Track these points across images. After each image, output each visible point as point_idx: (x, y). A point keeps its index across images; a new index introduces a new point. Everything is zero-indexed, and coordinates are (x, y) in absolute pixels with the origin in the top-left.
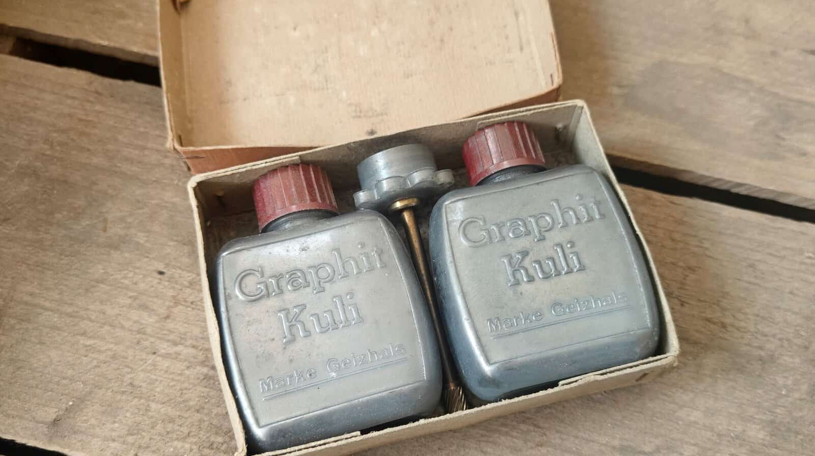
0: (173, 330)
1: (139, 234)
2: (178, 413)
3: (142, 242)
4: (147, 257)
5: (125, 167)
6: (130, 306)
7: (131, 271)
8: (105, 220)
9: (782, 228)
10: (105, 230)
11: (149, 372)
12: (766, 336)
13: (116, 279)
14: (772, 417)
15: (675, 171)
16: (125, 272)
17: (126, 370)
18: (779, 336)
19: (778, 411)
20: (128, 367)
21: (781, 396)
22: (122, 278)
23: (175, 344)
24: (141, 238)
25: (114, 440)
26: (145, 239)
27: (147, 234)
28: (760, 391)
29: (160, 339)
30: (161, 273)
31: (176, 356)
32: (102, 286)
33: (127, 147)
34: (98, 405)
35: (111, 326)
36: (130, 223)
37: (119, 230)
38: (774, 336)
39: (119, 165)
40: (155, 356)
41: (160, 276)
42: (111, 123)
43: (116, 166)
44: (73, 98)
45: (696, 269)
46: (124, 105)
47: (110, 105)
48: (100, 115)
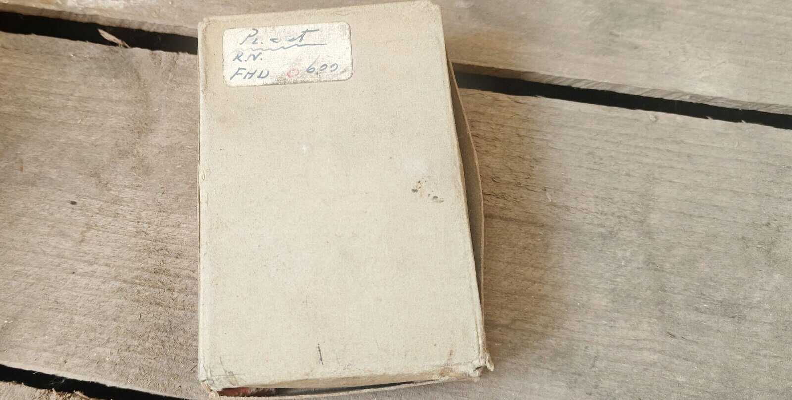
0: (88, 252)
1: (51, 170)
2: (98, 323)
3: (54, 177)
4: (60, 190)
5: (34, 113)
6: (49, 234)
7: (47, 204)
8: (21, 161)
9: (618, 117)
10: (22, 169)
11: (69, 290)
12: (606, 214)
13: (35, 212)
14: (613, 286)
15: (520, 73)
16: (42, 205)
17: (51, 289)
18: (618, 214)
19: (618, 280)
20: (52, 286)
21: (620, 267)
22: (40, 210)
23: (91, 263)
24: (54, 174)
25: (45, 351)
26: (57, 174)
27: (59, 170)
28: (602, 264)
29: (77, 260)
30: (74, 203)
31: (92, 274)
32: (24, 218)
33: (34, 94)
34: (29, 322)
35: (34, 253)
36: (43, 162)
37: (34, 169)
38: (613, 214)
39: (29, 111)
40: (74, 275)
41: (73, 206)
42: (18, 73)
43: (26, 112)
45: (541, 160)
46: (28, 57)
47: (16, 58)
48: (8, 67)
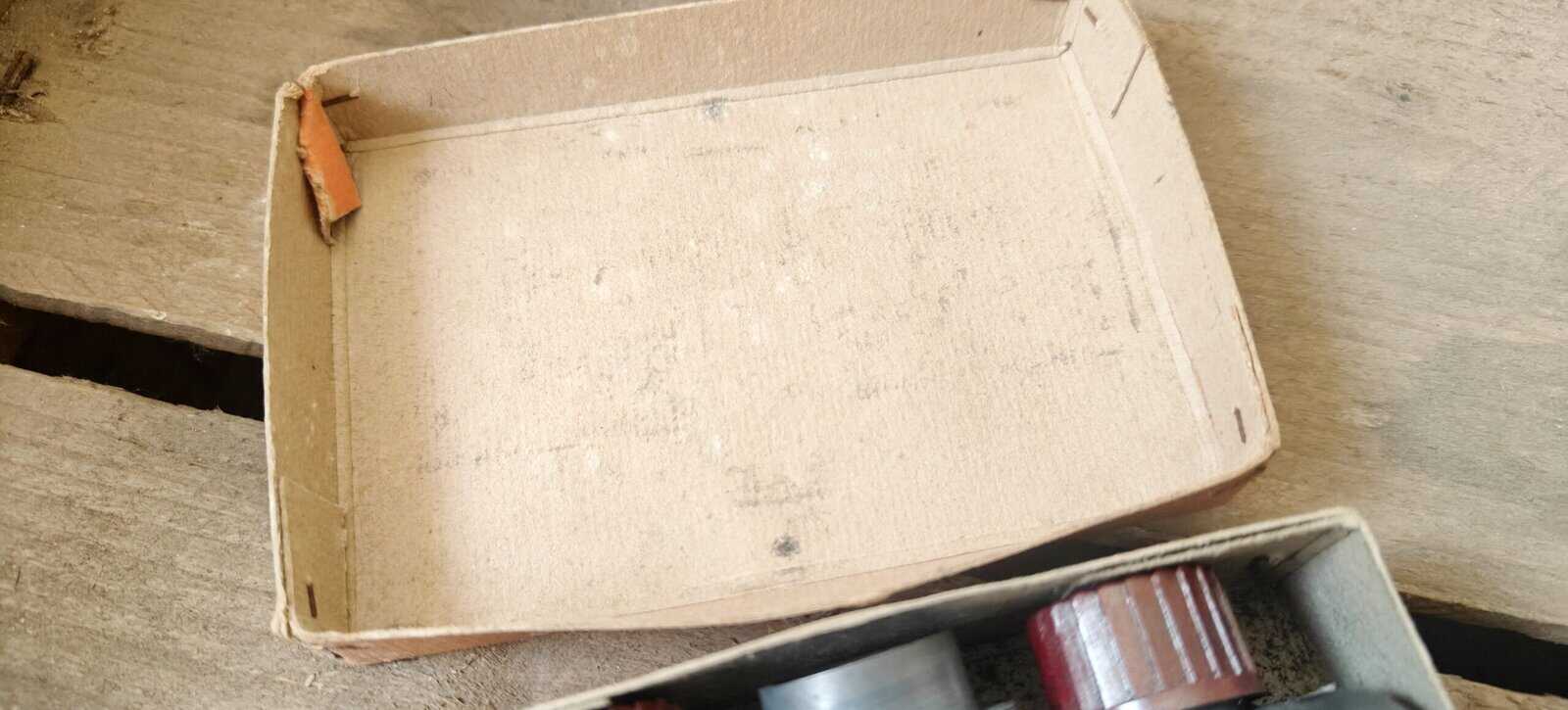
39: (175, 633)
42: (162, 520)
43: (167, 637)
44: (77, 456)
46: (194, 473)
47: (165, 476)
48: (136, 499)
